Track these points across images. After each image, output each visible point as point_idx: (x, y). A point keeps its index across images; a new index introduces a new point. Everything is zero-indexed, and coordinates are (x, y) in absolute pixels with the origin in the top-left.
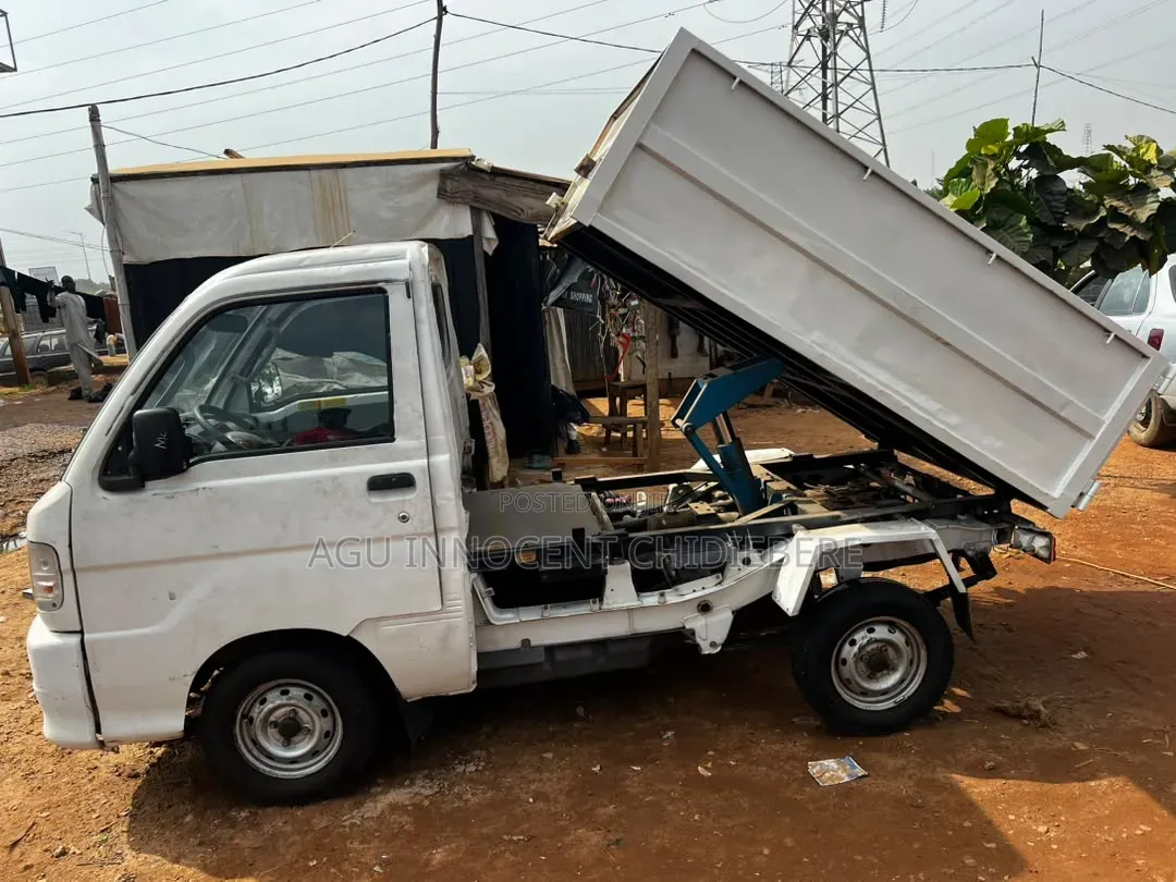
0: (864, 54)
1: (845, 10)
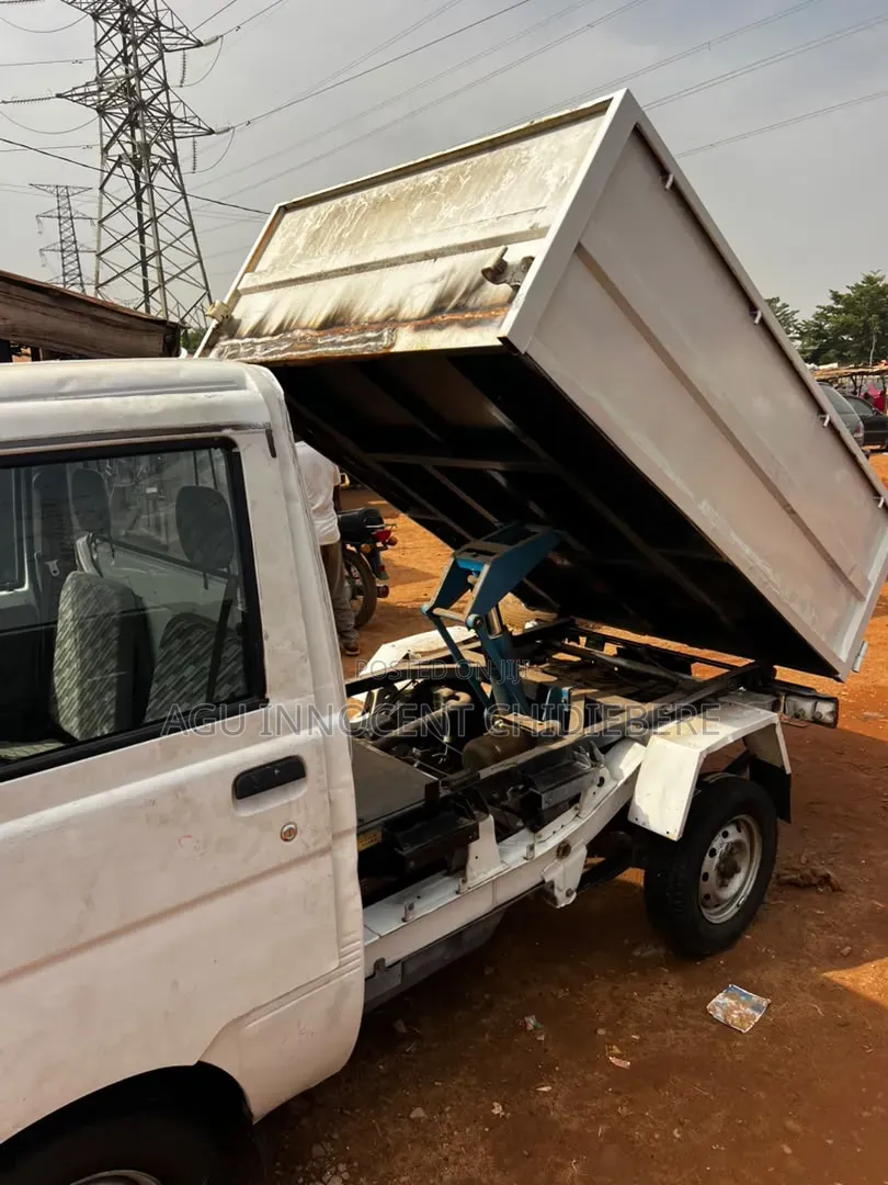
0: (181, 193)
1: (156, 142)
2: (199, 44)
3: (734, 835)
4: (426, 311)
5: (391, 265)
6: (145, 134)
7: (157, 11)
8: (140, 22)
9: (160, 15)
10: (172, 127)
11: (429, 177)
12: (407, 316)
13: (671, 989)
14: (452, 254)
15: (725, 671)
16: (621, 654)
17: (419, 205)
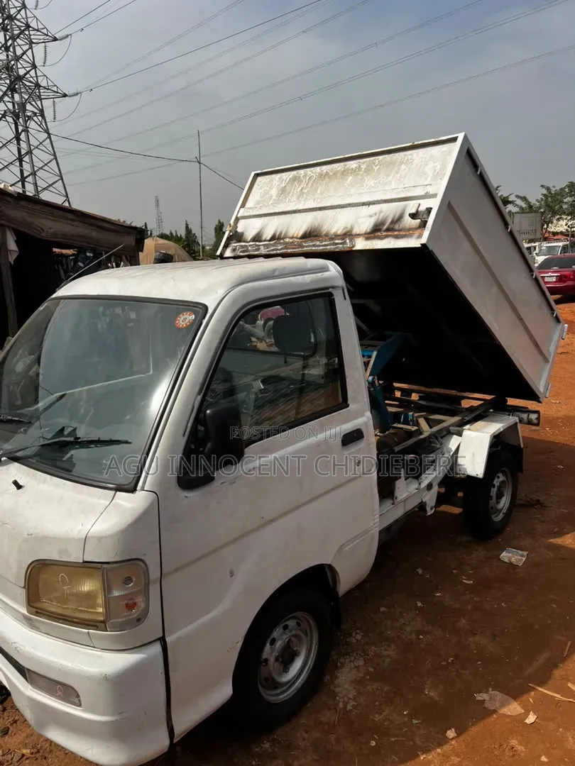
0: (46, 135)
1: (29, 102)
2: (55, 39)
3: (502, 478)
4: (369, 231)
5: (342, 207)
6: (22, 97)
7: (27, 18)
8: (16, 25)
9: (29, 20)
10: (39, 92)
11: (353, 164)
12: (358, 233)
13: (479, 553)
14: (378, 203)
15: (482, 402)
16: (421, 398)
17: (350, 178)
